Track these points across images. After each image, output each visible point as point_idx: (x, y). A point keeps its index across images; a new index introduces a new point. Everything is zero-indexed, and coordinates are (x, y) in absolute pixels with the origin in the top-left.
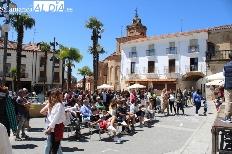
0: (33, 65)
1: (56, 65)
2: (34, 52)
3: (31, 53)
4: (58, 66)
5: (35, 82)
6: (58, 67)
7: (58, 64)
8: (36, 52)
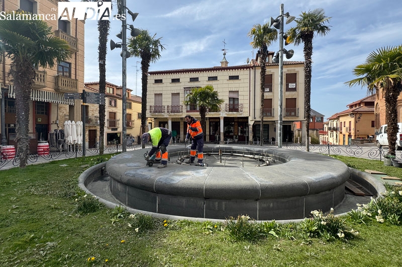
0: (250, 91)
1: (290, 87)
2: (251, 69)
3: (246, 72)
4: (295, 87)
5: (255, 118)
6: (294, 89)
7: (295, 84)
8: (254, 68)
